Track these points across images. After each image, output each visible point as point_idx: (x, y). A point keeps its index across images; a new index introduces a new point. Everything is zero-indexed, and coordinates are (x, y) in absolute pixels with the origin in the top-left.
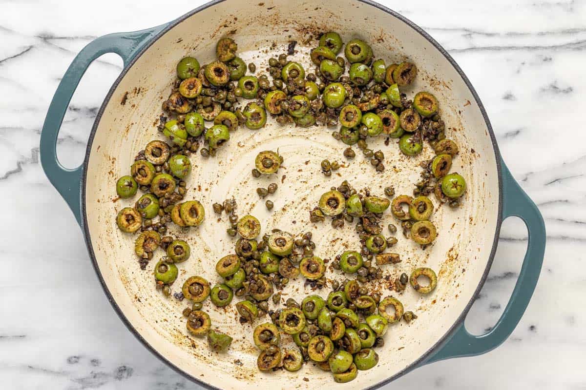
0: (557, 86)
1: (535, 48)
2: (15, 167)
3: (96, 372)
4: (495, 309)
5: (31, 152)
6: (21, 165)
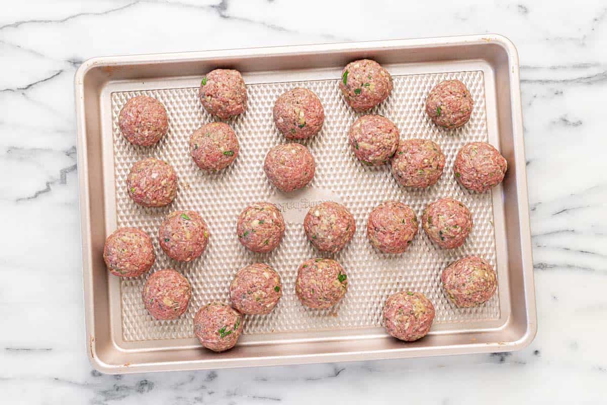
0: (567, 120)
1: (547, 81)
2: (44, 187)
3: (119, 385)
5: (59, 173)
6: (50, 185)
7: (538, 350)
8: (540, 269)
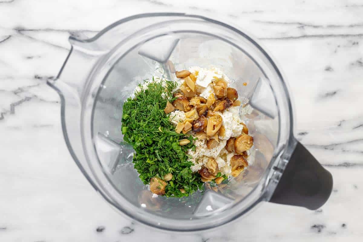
0: (361, 62)
1: (347, 36)
4: (318, 213)
5: (9, 106)
6: (4, 115)
7: (344, 223)
8: (345, 167)
